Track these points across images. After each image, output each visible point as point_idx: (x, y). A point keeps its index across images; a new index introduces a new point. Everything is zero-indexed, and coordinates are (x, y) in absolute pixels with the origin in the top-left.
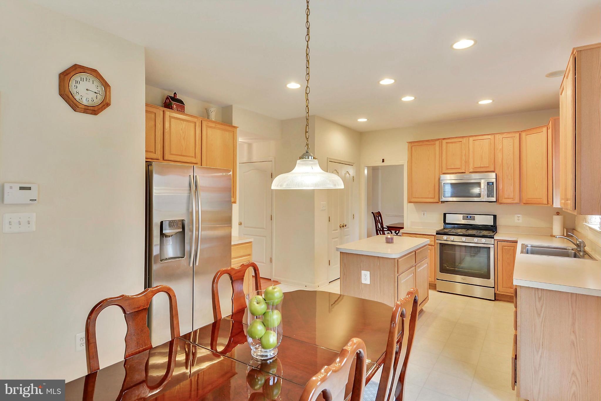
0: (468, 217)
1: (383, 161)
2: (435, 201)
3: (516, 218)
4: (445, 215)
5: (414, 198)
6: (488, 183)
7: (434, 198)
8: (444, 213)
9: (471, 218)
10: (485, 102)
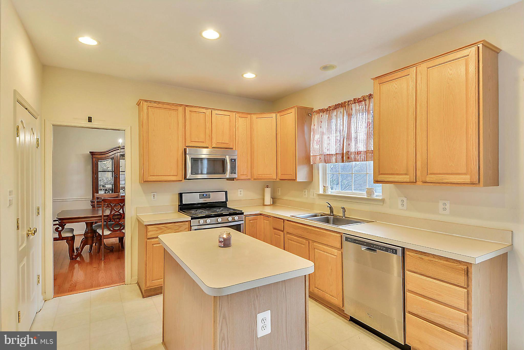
0: (204, 195)
1: (90, 120)
2: (178, 180)
3: (239, 193)
4: (181, 195)
5: (151, 176)
6: (231, 159)
7: (177, 175)
8: (180, 193)
9: (206, 196)
10: (249, 75)
